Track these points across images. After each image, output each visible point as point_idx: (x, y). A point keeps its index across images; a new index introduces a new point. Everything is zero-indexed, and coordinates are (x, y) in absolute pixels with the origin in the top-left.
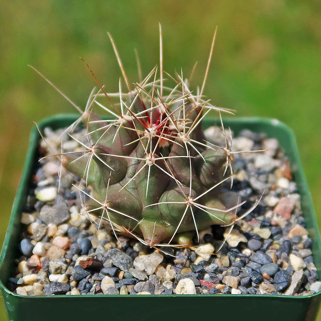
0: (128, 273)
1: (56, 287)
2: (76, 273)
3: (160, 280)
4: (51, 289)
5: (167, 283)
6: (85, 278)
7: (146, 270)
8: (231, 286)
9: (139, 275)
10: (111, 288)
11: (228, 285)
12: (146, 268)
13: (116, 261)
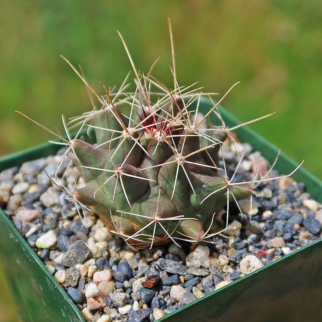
0: (188, 275)
1: (140, 316)
2: (146, 295)
3: (219, 268)
4: (136, 319)
5: (226, 268)
6: (154, 296)
7: (203, 265)
8: (280, 246)
9: (201, 272)
10: (185, 294)
11: (278, 247)
12: (203, 262)
13: (172, 269)
